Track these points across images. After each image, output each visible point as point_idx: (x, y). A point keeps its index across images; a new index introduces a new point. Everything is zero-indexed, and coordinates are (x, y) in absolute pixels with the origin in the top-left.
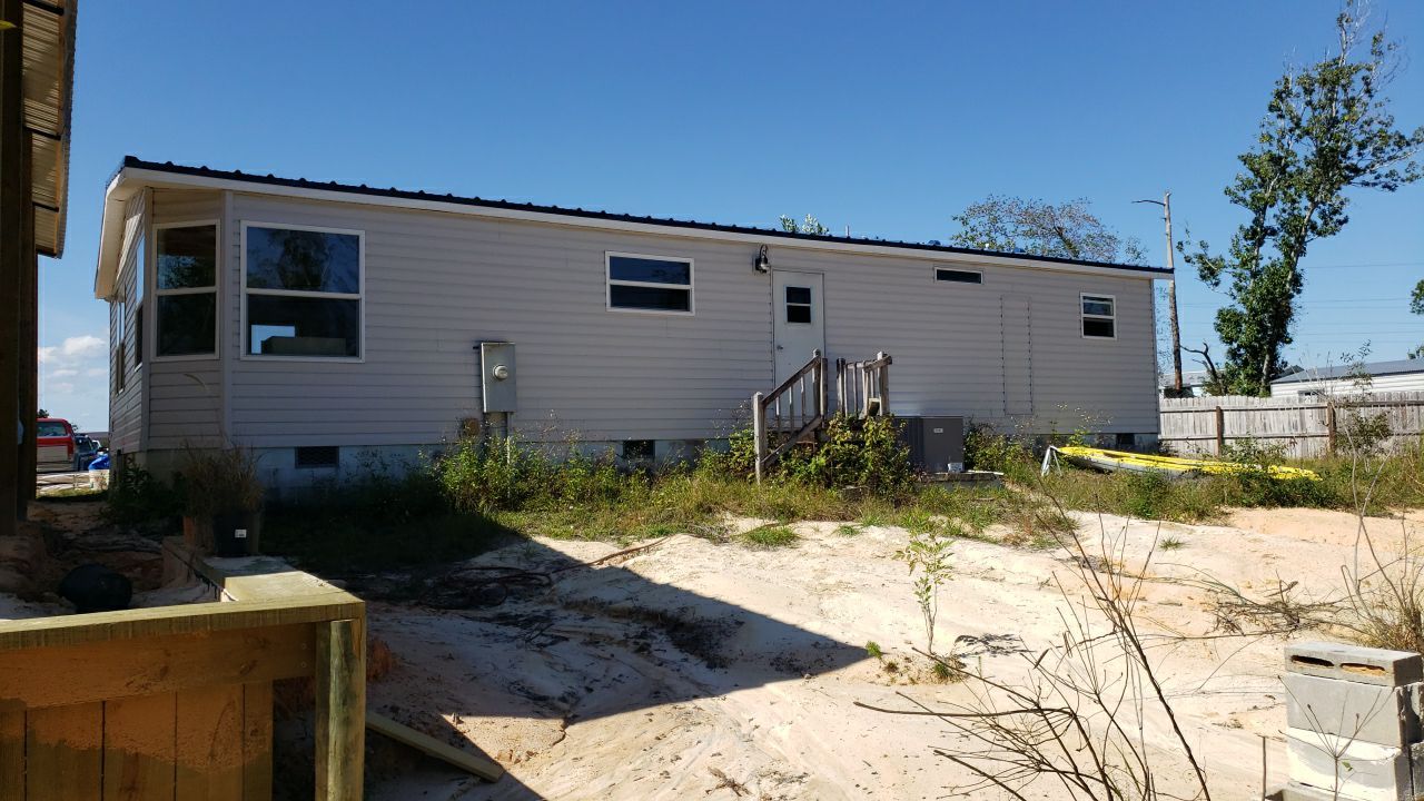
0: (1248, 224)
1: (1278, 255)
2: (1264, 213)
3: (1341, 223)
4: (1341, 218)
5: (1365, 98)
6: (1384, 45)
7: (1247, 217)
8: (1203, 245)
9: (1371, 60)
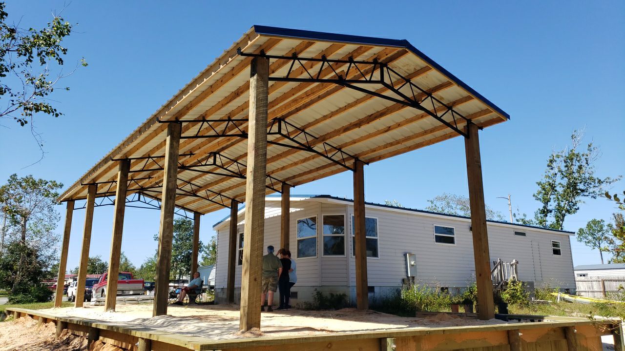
0: (541, 208)
1: (554, 220)
2: (547, 204)
3: (576, 209)
4: (577, 208)
5: (586, 165)
6: (592, 147)
7: (541, 205)
8: (525, 215)
9: (587, 152)
